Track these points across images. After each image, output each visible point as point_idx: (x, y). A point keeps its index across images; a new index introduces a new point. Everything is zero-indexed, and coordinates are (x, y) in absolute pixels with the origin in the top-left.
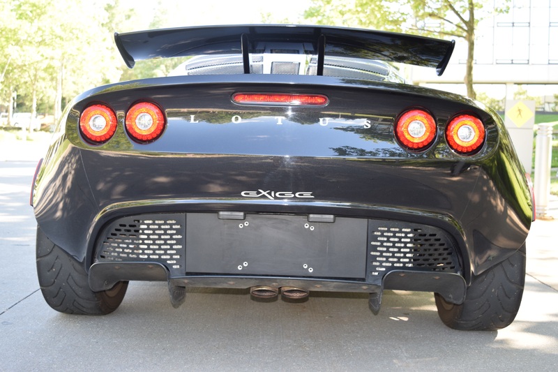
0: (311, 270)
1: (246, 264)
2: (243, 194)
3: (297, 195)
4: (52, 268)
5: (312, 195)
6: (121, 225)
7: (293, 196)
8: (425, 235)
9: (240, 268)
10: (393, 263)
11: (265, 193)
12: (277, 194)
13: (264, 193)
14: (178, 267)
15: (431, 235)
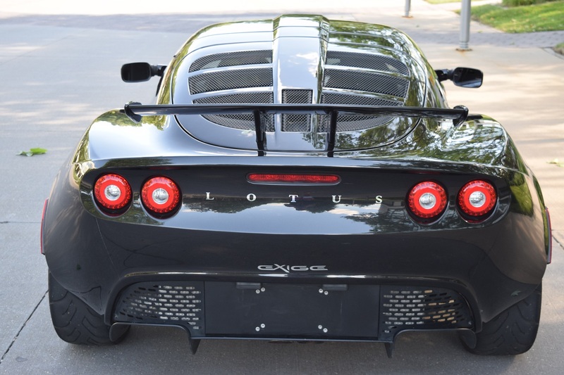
0: (325, 331)
1: (263, 326)
2: (259, 267)
3: (311, 268)
4: (66, 311)
5: (325, 268)
6: (140, 288)
7: (307, 269)
8: (435, 295)
9: (258, 329)
10: (404, 322)
11: (281, 267)
12: (292, 268)
13: (279, 267)
14: (197, 328)
15: (441, 295)
